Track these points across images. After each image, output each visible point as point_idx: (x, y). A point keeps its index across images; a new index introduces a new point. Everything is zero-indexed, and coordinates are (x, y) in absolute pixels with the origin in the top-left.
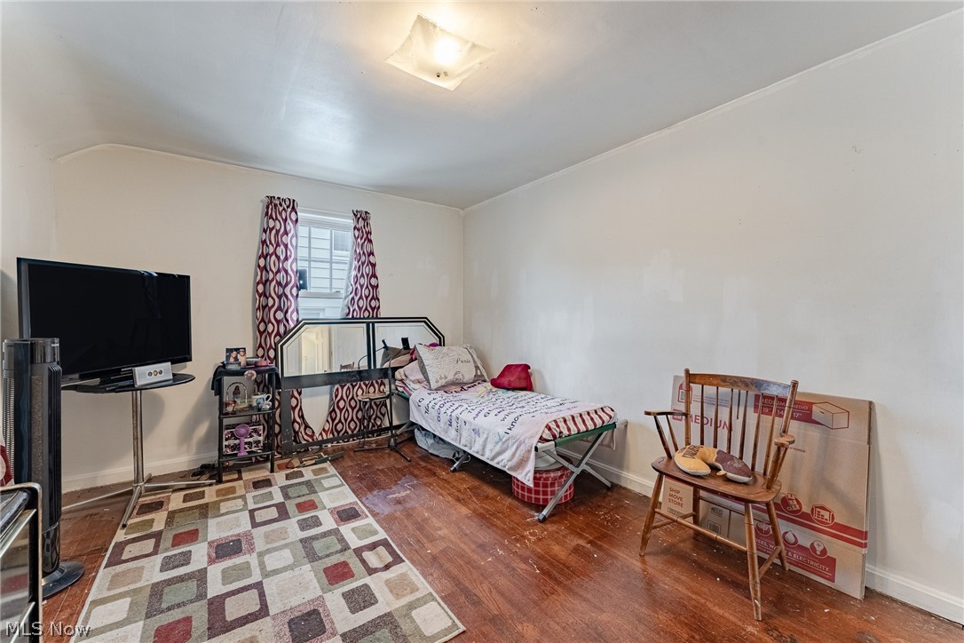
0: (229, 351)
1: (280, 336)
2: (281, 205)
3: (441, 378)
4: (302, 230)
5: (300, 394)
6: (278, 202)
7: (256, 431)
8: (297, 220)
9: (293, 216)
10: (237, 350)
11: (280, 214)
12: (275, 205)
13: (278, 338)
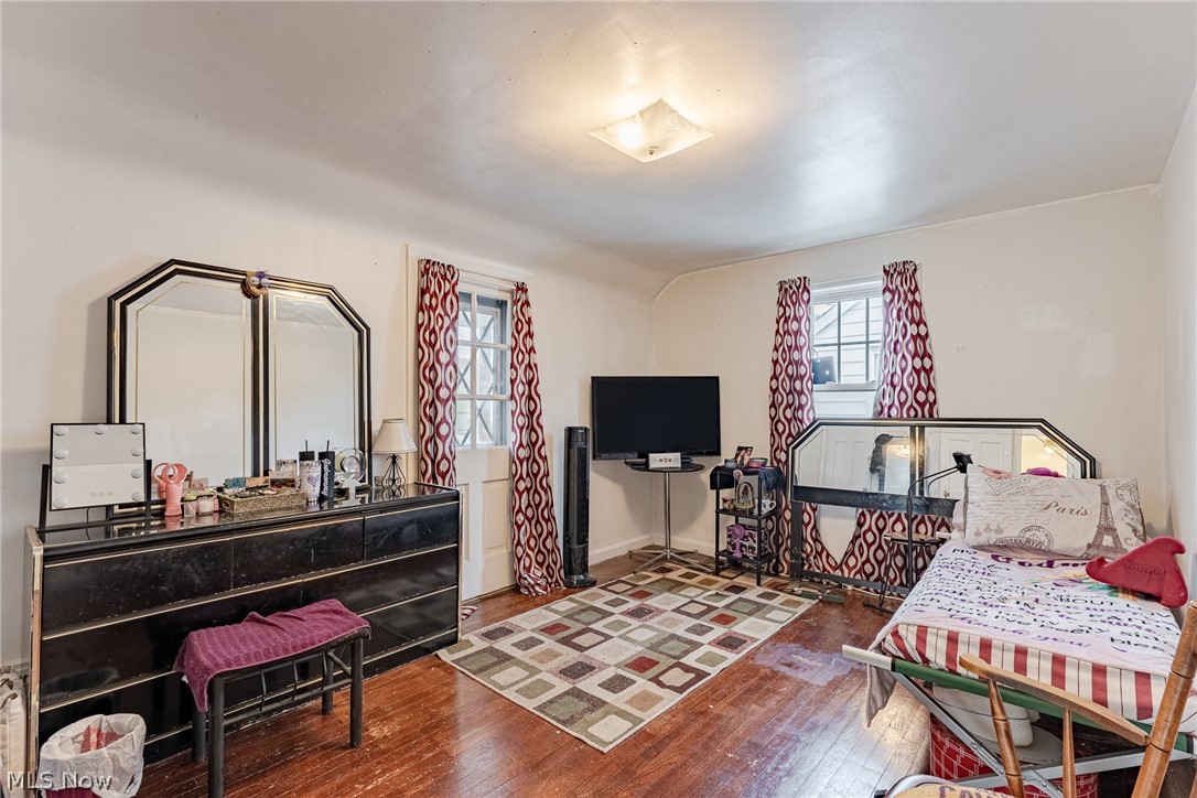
0: (740, 449)
1: (793, 437)
2: (791, 288)
3: (988, 529)
4: (817, 309)
5: (814, 510)
6: (787, 286)
7: (751, 535)
8: (809, 300)
9: (805, 296)
10: (746, 448)
11: (791, 298)
12: (786, 290)
13: (790, 439)
